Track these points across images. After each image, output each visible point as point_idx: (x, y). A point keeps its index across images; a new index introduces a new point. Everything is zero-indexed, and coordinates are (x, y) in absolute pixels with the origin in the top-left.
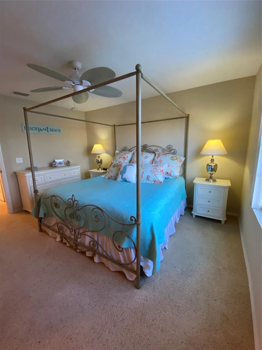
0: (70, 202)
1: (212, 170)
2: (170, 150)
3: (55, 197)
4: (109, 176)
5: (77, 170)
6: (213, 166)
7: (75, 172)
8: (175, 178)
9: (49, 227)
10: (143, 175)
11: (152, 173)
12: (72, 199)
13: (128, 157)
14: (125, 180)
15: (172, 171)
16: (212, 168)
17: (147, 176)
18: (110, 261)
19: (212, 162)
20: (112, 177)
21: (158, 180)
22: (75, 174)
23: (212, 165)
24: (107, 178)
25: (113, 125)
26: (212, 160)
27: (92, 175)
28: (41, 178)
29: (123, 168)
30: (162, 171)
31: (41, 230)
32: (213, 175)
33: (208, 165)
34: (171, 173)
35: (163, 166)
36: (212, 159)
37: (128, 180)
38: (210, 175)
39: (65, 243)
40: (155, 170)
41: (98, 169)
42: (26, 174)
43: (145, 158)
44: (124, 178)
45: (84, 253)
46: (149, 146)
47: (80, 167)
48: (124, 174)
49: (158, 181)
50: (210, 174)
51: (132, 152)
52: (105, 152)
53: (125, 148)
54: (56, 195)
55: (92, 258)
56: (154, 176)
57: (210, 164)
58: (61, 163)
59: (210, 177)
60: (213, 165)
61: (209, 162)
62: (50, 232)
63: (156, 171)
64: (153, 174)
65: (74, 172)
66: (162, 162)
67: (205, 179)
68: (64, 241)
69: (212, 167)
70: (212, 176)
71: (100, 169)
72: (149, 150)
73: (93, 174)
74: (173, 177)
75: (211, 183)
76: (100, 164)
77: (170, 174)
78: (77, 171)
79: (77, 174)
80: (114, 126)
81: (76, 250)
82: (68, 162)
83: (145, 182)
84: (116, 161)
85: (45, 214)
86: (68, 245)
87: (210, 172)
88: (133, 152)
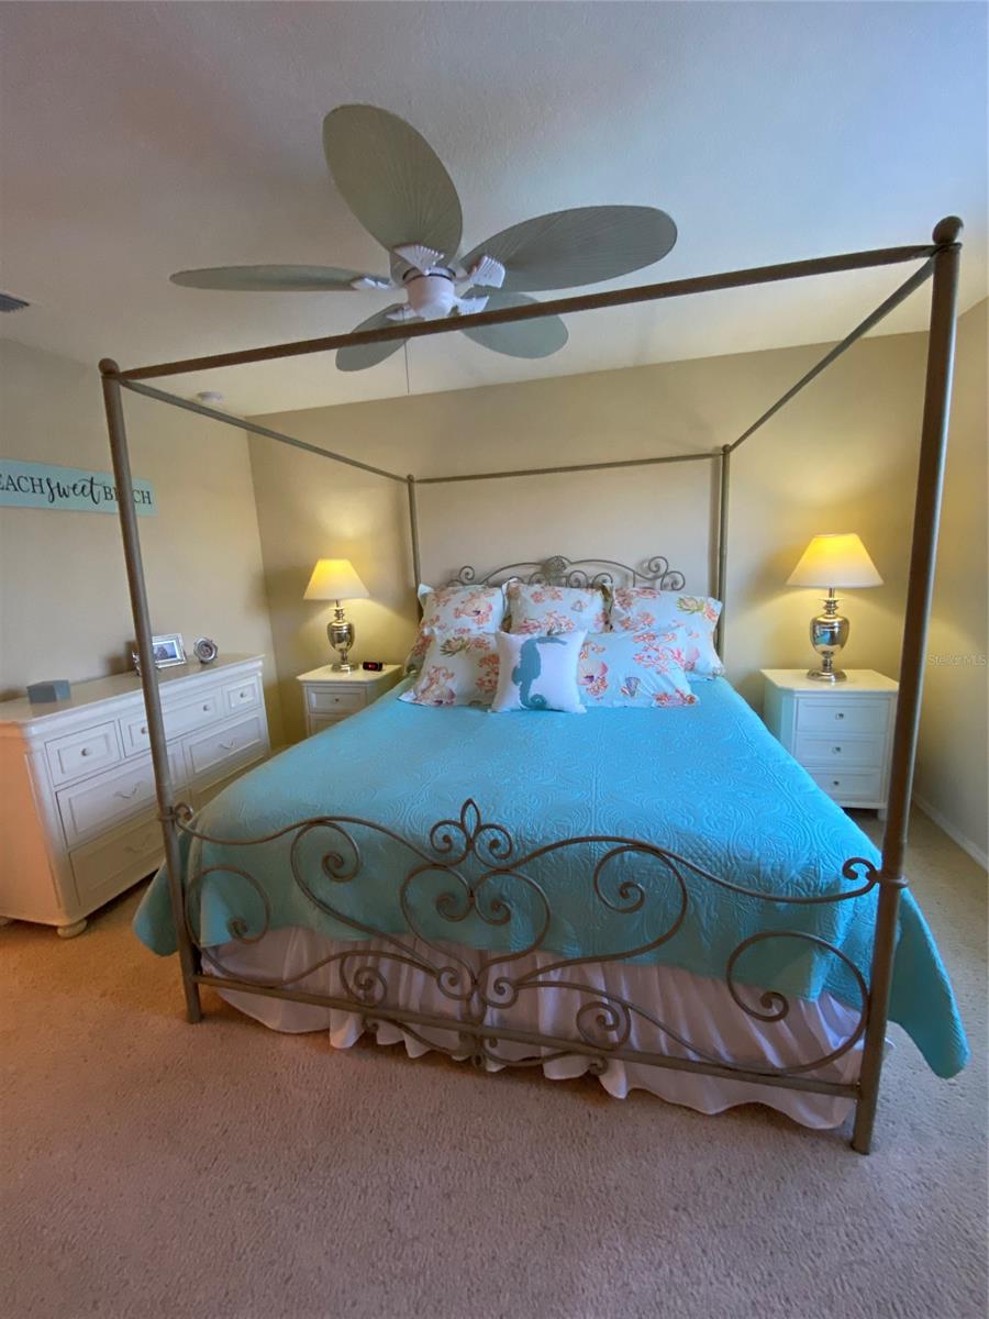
0: (446, 839)
1: (833, 640)
2: (657, 576)
3: (334, 826)
4: (437, 693)
5: (253, 680)
6: (836, 624)
7: (245, 691)
8: (710, 678)
9: (269, 988)
10: (608, 675)
11: (646, 667)
12: (462, 826)
13: (491, 608)
14: (539, 705)
15: (697, 654)
16: (832, 633)
17: (628, 680)
18: (716, 1075)
19: (829, 612)
20: (452, 695)
21: (677, 691)
22: (244, 700)
23: (832, 623)
24: (429, 700)
25: (405, 477)
26: (830, 606)
27: (314, 696)
28: (106, 737)
29: (522, 652)
30: (679, 654)
31: (198, 1013)
32: (833, 658)
33: (815, 623)
34: (697, 661)
35: (674, 635)
36: (828, 602)
37: (553, 702)
38: (822, 658)
39: (398, 1049)
40: (651, 652)
41: (336, 668)
42: (32, 724)
43: (573, 609)
44: (536, 696)
45: (528, 1071)
46: (571, 563)
47: (260, 663)
48: (534, 681)
49: (678, 696)
50: (824, 653)
51: (500, 586)
52: (367, 594)
53: (463, 574)
54: (326, 814)
55: (589, 1084)
56: (658, 678)
57: (822, 620)
58: (169, 652)
59: (825, 665)
60: (836, 622)
61: (818, 611)
62: (274, 1013)
63: (659, 659)
64: (651, 670)
65: (240, 692)
66: (653, 619)
67: (807, 671)
68: (386, 1036)
69: (833, 628)
70: (831, 662)
71: (346, 667)
72: (572, 578)
73: (319, 690)
74: (702, 674)
75: (832, 686)
76: (343, 645)
77: (693, 665)
78: (253, 685)
79: (252, 698)
80: (410, 480)
81: (473, 1064)
82: (207, 647)
83: (617, 704)
84: (440, 628)
85: (238, 928)
86: (413, 1049)
87: (824, 647)
88: (504, 587)
